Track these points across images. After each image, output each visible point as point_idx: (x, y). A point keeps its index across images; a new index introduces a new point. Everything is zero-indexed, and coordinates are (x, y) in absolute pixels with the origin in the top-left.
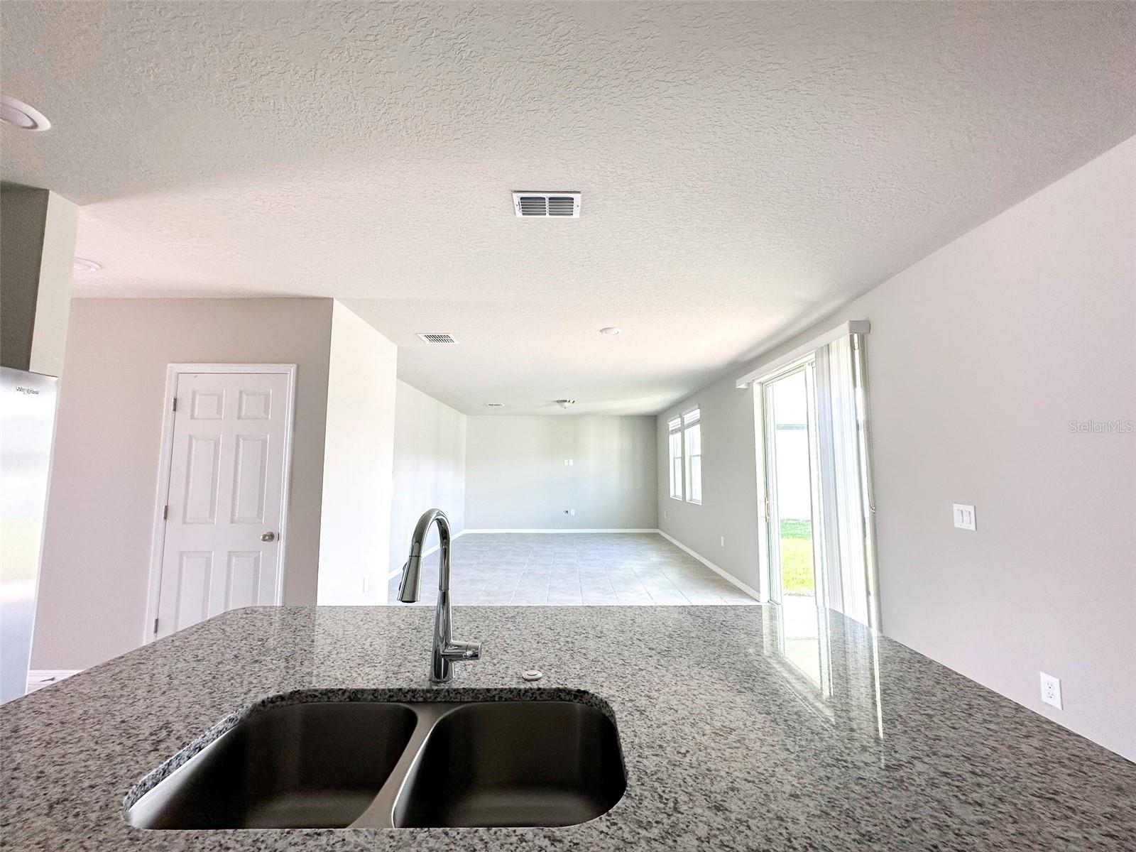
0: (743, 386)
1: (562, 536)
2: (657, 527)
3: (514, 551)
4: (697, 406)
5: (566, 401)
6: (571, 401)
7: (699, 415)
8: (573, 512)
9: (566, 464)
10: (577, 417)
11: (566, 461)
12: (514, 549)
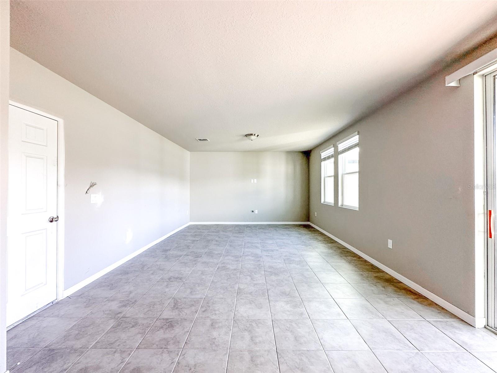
0: (453, 84)
1: (249, 227)
2: (309, 221)
3: (217, 241)
4: (356, 133)
5: (251, 135)
6: (256, 135)
7: (358, 139)
8: (256, 212)
9: (252, 182)
10: (258, 152)
11: (252, 180)
12: (217, 239)
